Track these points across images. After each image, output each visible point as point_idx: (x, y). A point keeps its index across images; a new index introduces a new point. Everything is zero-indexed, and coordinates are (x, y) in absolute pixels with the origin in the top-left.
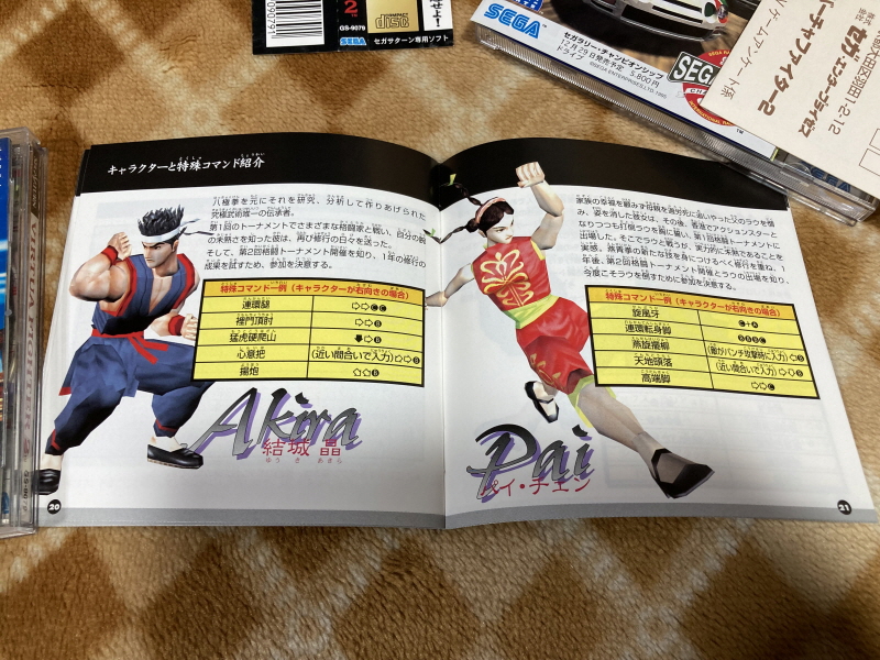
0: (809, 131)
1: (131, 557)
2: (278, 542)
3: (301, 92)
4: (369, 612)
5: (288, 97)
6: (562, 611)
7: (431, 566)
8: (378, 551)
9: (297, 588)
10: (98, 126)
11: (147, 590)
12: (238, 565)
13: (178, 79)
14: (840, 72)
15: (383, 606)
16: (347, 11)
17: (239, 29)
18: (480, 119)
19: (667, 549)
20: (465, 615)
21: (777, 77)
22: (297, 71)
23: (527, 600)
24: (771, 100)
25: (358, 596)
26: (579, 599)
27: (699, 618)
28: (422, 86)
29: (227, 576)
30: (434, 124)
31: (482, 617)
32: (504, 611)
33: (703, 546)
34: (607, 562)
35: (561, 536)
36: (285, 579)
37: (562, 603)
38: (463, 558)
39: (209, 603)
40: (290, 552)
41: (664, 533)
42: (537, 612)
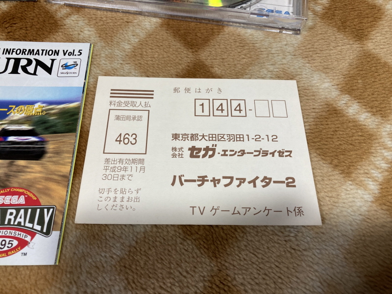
0: (287, 151)
14: (231, 151)
21: (264, 186)
24: (283, 182)
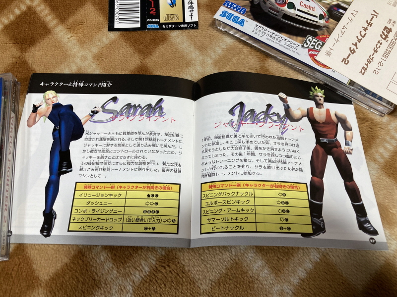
0: (364, 72)
1: (43, 256)
2: (110, 251)
3: (129, 48)
4: (150, 284)
5: (123, 50)
6: (238, 286)
7: (179, 263)
8: (155, 256)
9: (117, 272)
10: (37, 61)
11: (49, 271)
12: (91, 260)
13: (74, 42)
14: (379, 47)
15: (156, 281)
16: (151, 13)
17: (102, 20)
18: (209, 62)
19: (287, 258)
20: (194, 286)
21: (350, 48)
22: (128, 39)
23: (222, 280)
24: (348, 58)
25: (145, 276)
26: (246, 280)
27: (302, 291)
28: (183, 47)
29: (86, 265)
30: (189, 64)
31: (201, 287)
32: (211, 284)
33: (304, 257)
34: (260, 263)
35: (239, 251)
36: (112, 267)
37: (238, 282)
38: (194, 260)
39: (77, 278)
40: (115, 255)
41: (286, 250)
42: (227, 286)
